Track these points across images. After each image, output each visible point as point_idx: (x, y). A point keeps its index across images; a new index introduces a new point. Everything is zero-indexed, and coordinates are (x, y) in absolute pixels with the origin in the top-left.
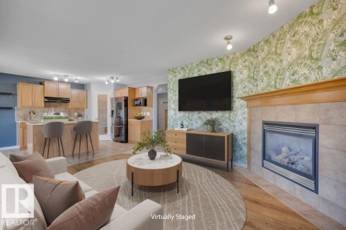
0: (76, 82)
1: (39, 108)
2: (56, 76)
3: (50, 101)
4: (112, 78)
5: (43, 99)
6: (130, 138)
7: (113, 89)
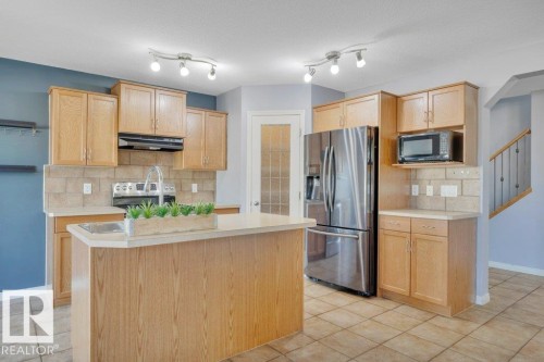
0: (212, 78)
1: (105, 167)
2: (158, 56)
3: (133, 145)
4: (334, 56)
5: (114, 139)
6: (386, 281)
7: (308, 104)
